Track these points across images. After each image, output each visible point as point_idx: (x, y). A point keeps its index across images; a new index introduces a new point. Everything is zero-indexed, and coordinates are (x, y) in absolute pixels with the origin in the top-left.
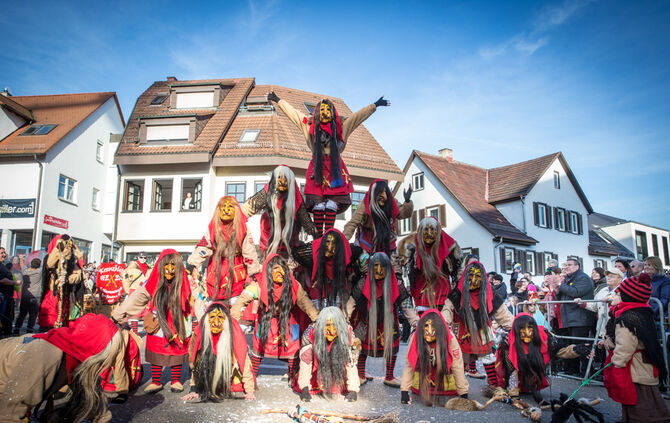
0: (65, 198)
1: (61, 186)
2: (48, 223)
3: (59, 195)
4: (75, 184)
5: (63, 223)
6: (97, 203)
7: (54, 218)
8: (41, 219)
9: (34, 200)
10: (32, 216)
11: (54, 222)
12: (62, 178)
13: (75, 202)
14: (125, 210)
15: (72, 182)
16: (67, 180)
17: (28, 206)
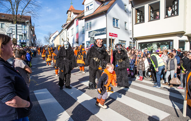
0: (116, 26)
1: (114, 22)
2: (111, 35)
3: (113, 25)
4: (118, 21)
5: (116, 35)
6: (127, 27)
7: (112, 34)
8: (108, 34)
9: (105, 28)
10: (105, 34)
11: (113, 35)
12: (114, 19)
13: (119, 28)
14: (136, 23)
15: (117, 20)
16: (115, 20)
17: (104, 31)
